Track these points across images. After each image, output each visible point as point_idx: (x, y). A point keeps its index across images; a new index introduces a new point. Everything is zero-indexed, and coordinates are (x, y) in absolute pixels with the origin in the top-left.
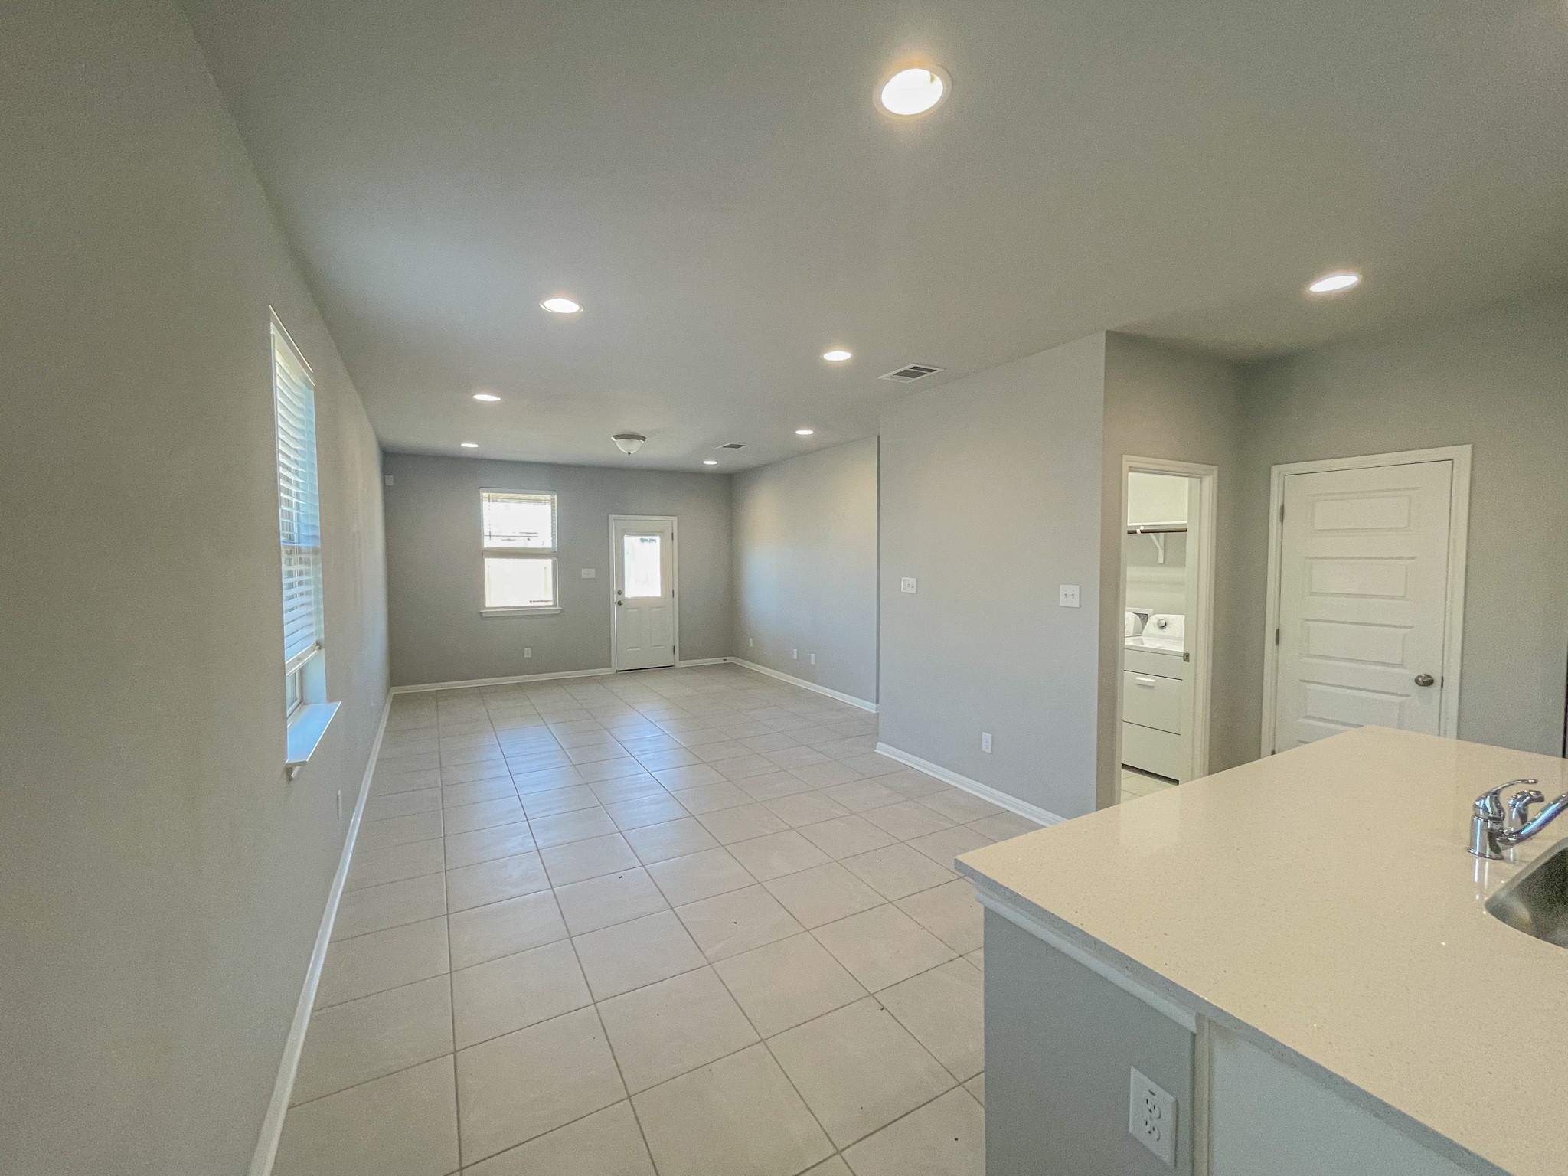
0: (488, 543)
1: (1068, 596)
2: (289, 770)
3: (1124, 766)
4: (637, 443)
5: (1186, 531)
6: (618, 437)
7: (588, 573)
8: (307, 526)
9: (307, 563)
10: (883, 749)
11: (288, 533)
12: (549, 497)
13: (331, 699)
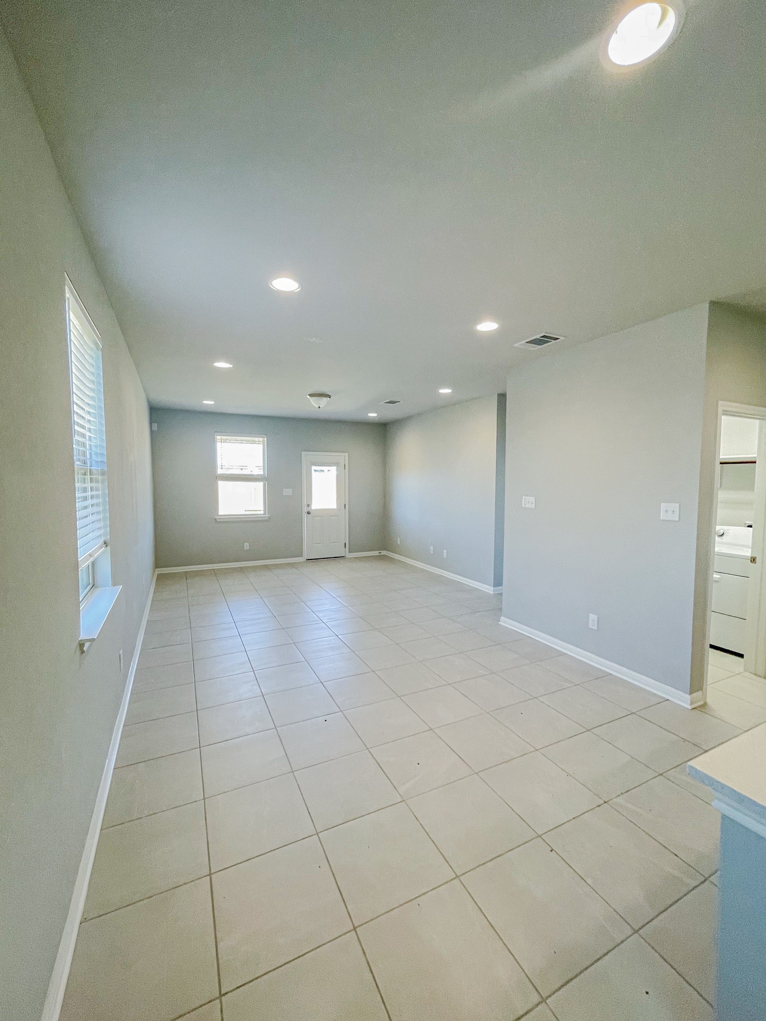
0: (220, 471)
1: (669, 511)
2: (81, 645)
3: (712, 646)
4: (325, 400)
5: (755, 462)
6: (311, 395)
7: (287, 492)
8: (96, 454)
9: (97, 481)
10: (505, 622)
11: (83, 458)
12: (261, 439)
13: (115, 584)
